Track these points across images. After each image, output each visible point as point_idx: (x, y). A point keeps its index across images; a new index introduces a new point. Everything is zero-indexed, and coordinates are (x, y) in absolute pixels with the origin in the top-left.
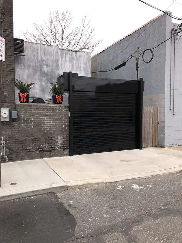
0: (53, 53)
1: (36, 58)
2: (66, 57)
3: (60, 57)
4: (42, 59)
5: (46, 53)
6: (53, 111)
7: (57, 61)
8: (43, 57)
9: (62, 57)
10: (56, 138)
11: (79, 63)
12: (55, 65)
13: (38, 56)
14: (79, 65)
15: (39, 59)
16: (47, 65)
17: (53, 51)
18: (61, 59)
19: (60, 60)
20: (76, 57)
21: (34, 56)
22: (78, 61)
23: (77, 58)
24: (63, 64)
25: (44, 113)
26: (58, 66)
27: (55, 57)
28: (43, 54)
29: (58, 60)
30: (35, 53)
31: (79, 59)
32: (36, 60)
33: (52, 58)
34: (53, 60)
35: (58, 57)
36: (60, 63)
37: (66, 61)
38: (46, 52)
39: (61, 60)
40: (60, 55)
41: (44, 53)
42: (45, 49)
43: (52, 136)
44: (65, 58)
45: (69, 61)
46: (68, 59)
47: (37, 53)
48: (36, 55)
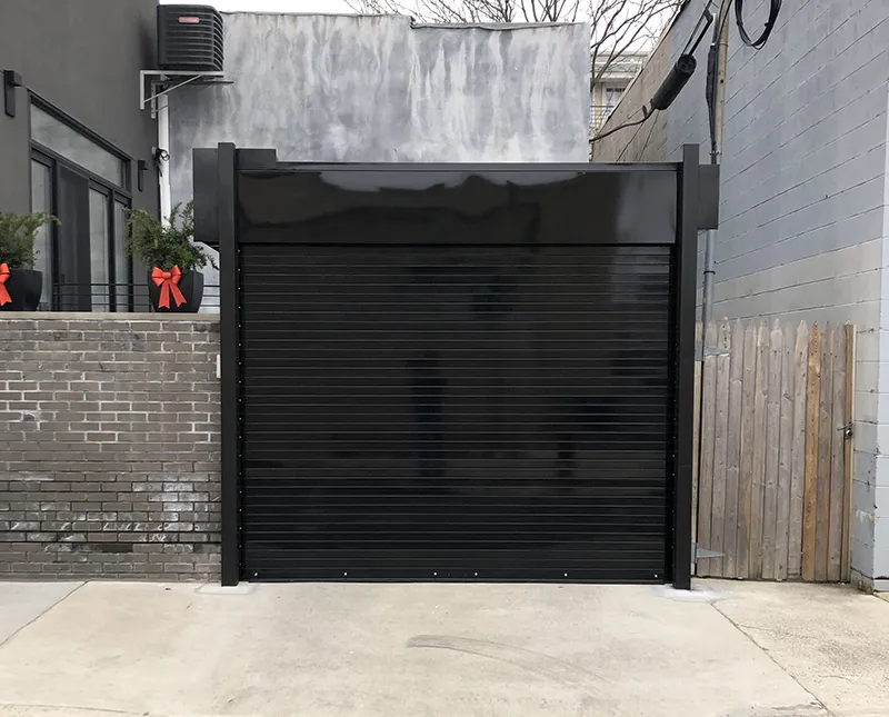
0: (381, 53)
1: (291, 88)
2: (448, 69)
3: (418, 73)
4: (321, 92)
5: (340, 59)
6: (138, 348)
7: (402, 92)
8: (327, 79)
9: (427, 67)
10: (158, 487)
11: (520, 92)
12: (386, 113)
13: (302, 79)
14: (518, 101)
15: (309, 90)
16: (347, 120)
17: (382, 42)
18: (419, 80)
19: (415, 85)
20: (506, 62)
21: (286, 78)
22: (514, 79)
23: (510, 63)
24: (432, 105)
25: (94, 358)
26: (405, 116)
27: (387, 75)
28: (330, 64)
29: (406, 84)
30: (289, 64)
31: (521, 71)
32: (295, 98)
33: (375, 79)
34: (378, 88)
35: (408, 73)
36: (416, 98)
37: (448, 87)
38: (343, 52)
39: (424, 84)
40: (414, 58)
41: (334, 57)
42: (337, 36)
43: (133, 477)
44: (444, 73)
45: (467, 90)
46: (459, 77)
47: (300, 64)
48: (294, 74)
